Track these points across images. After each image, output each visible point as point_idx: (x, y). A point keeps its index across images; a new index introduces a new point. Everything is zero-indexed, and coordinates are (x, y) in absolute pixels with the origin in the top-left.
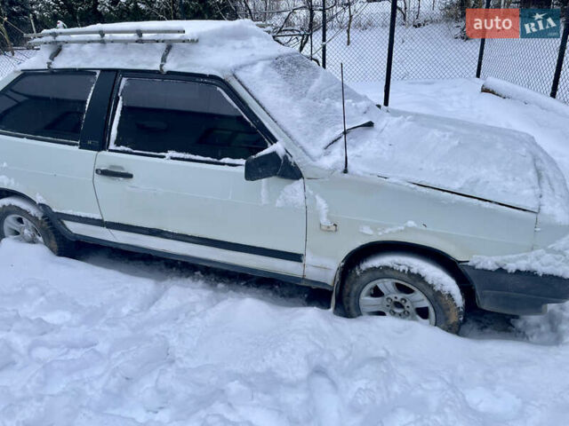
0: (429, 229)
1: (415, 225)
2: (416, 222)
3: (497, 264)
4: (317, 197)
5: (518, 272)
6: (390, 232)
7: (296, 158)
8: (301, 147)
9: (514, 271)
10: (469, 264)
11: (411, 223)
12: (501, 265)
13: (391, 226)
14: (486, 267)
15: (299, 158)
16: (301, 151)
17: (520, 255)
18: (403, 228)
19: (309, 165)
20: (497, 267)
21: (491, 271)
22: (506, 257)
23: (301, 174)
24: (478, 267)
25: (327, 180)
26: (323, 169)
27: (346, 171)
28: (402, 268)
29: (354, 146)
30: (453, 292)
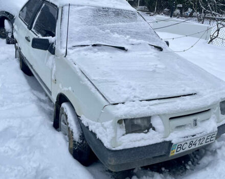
1: (71, 90)
4: (55, 65)
5: (92, 132)
6: (65, 90)
8: (61, 42)
10: (80, 119)
12: (88, 125)
17: (94, 122)
18: (68, 90)
19: (58, 50)
21: (85, 126)
22: (90, 121)
23: (55, 53)
24: (82, 122)
25: (59, 58)
26: (60, 53)
27: (65, 56)
29: (95, 52)
30: (73, 131)
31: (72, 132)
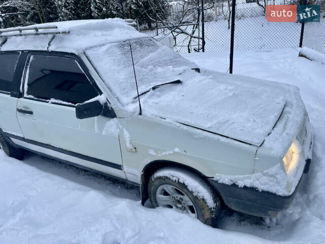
0: (187, 154)
1: (180, 151)
2: (180, 149)
3: (231, 180)
4: (124, 130)
5: (245, 187)
6: (165, 155)
7: (113, 105)
8: (117, 98)
9: (242, 187)
10: (214, 179)
11: (177, 150)
12: (234, 182)
13: (166, 151)
14: (224, 182)
15: (115, 105)
16: (116, 100)
17: (246, 176)
18: (172, 152)
19: (120, 109)
20: (231, 183)
21: (228, 185)
22: (237, 177)
23: (115, 115)
24: (220, 182)
25: (129, 119)
26: (127, 112)
27: (140, 114)
28: (174, 179)
29: (159, 96)
30: (205, 198)
31: (203, 200)
